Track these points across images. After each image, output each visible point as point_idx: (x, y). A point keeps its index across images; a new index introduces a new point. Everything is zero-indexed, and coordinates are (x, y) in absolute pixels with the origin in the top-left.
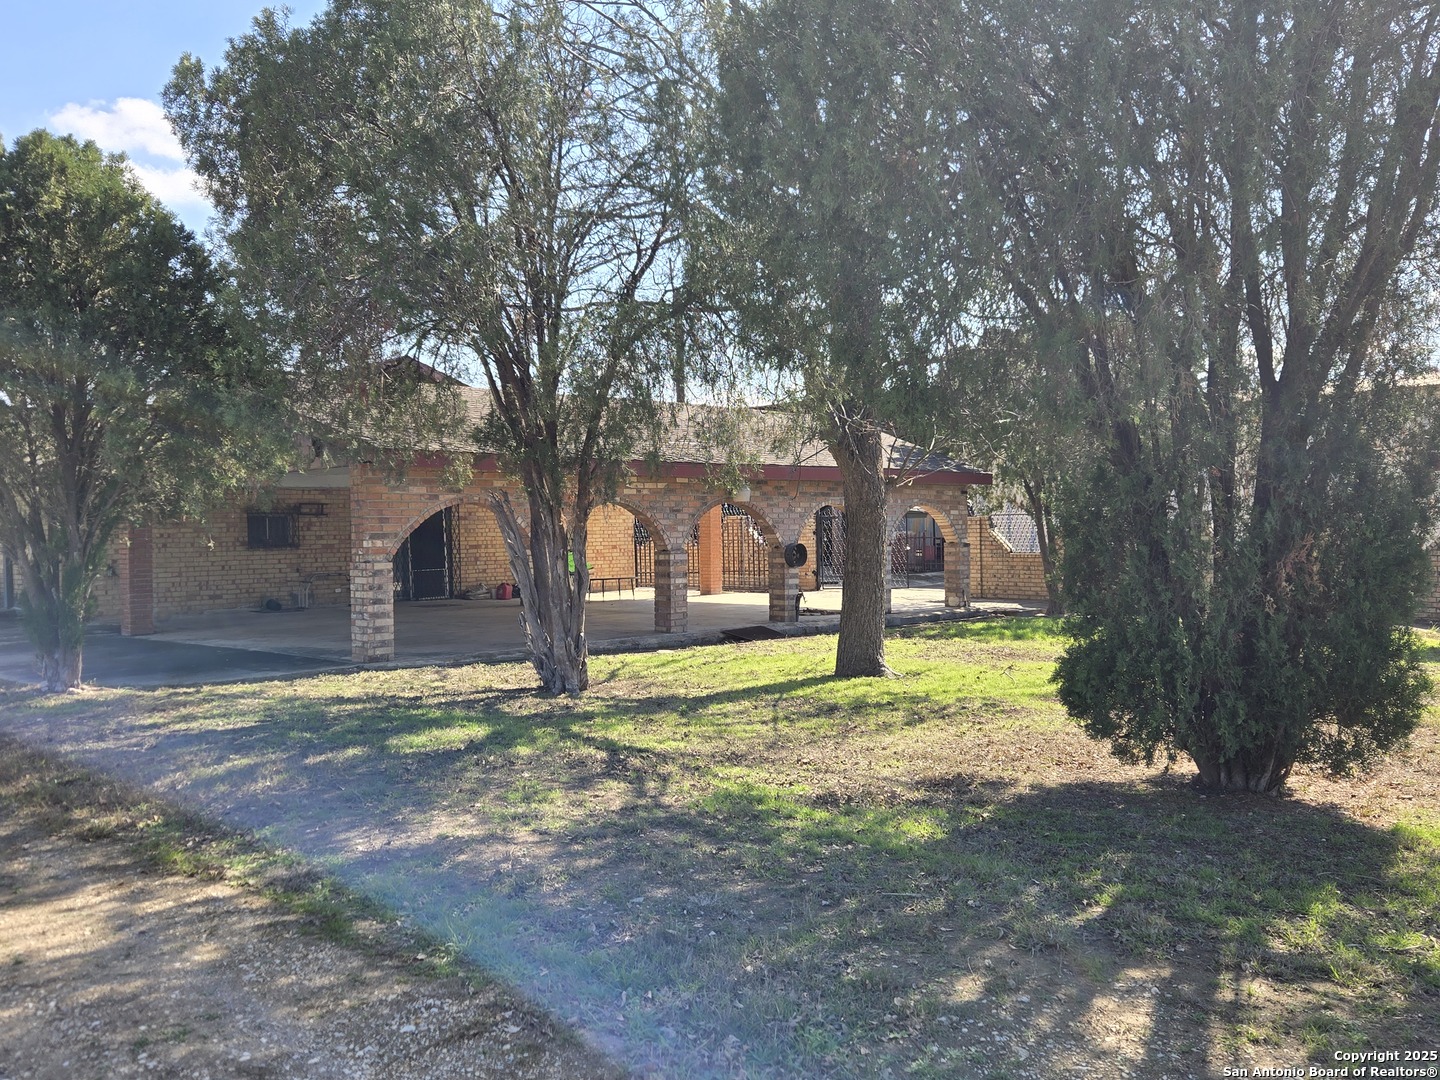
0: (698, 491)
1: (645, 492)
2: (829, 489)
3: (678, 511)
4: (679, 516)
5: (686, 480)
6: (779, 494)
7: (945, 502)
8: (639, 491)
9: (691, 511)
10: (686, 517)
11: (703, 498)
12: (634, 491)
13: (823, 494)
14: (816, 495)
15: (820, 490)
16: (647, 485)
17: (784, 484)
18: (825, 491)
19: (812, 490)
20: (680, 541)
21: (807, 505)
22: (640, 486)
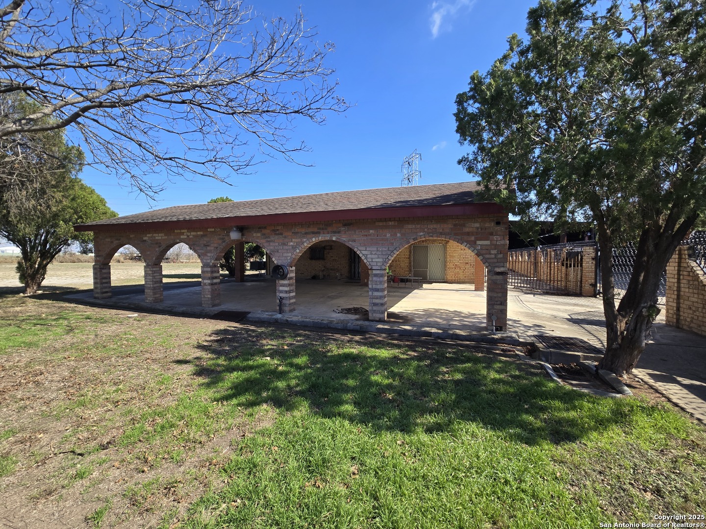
0: (220, 235)
1: (191, 237)
2: (319, 229)
3: (208, 246)
4: (209, 248)
5: (213, 230)
6: (276, 234)
7: (468, 234)
8: (188, 236)
9: (216, 245)
10: (212, 248)
11: (223, 239)
12: (186, 237)
13: (313, 233)
14: (306, 233)
15: (310, 230)
16: (192, 233)
17: (279, 228)
18: (316, 230)
19: (303, 231)
20: (209, 261)
21: (299, 240)
22: (189, 234)
